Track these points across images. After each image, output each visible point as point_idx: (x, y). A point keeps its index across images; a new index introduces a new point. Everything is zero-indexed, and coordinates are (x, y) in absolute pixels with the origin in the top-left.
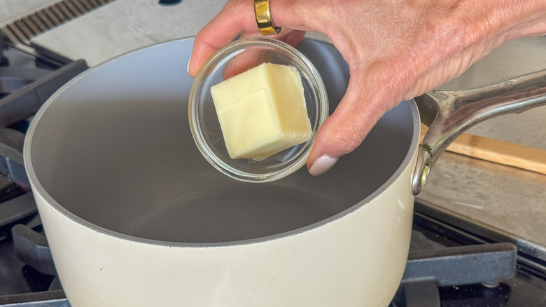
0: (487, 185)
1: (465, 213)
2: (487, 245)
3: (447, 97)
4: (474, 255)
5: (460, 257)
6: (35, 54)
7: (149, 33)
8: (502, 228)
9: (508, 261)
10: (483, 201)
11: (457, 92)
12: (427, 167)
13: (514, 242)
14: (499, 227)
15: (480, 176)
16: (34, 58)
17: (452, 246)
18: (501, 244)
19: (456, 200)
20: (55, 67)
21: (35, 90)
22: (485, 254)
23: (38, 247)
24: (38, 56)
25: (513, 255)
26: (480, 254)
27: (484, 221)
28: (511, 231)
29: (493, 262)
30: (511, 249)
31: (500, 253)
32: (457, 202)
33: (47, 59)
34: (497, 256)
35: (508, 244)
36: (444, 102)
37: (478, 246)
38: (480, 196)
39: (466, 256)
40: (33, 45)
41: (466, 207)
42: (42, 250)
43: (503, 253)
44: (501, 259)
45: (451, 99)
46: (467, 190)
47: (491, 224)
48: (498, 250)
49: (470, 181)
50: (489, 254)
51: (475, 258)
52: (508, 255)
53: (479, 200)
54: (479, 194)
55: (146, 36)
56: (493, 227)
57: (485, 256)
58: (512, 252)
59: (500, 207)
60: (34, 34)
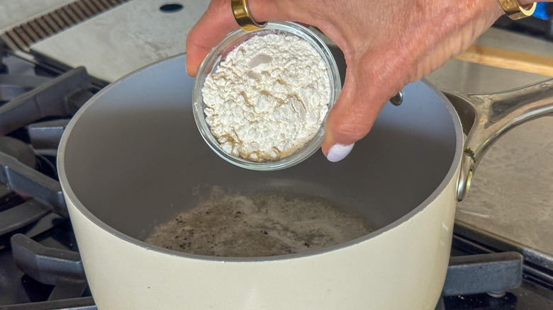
0: (492, 194)
1: (470, 222)
2: (493, 254)
3: (483, 102)
4: (480, 264)
5: (465, 266)
6: (35, 61)
7: (150, 40)
8: (508, 237)
9: (514, 270)
10: (489, 210)
11: (492, 96)
12: (471, 173)
13: (521, 251)
14: (504, 236)
15: (485, 185)
16: (33, 65)
17: (458, 255)
18: (507, 254)
19: (461, 209)
20: (54, 75)
21: (34, 98)
22: (491, 263)
23: (38, 256)
24: (38, 63)
25: (519, 265)
26: (485, 264)
27: (489, 230)
28: (516, 240)
29: (499, 271)
30: (517, 258)
31: (506, 262)
32: (462, 211)
33: (46, 66)
34: (502, 265)
35: (514, 253)
36: (481, 106)
37: (486, 255)
38: (486, 204)
39: (472, 265)
40: (32, 52)
41: (472, 216)
42: (41, 259)
43: (509, 263)
44: (507, 269)
45: (487, 103)
46: (473, 198)
47: (497, 233)
48: (503, 259)
49: (475, 189)
50: (495, 263)
51: (481, 268)
52: (515, 264)
53: (485, 209)
54: (484, 202)
55: (147, 43)
56: (499, 236)
57: (491, 266)
58: (518, 261)
59: (505, 216)
60: (34, 41)
